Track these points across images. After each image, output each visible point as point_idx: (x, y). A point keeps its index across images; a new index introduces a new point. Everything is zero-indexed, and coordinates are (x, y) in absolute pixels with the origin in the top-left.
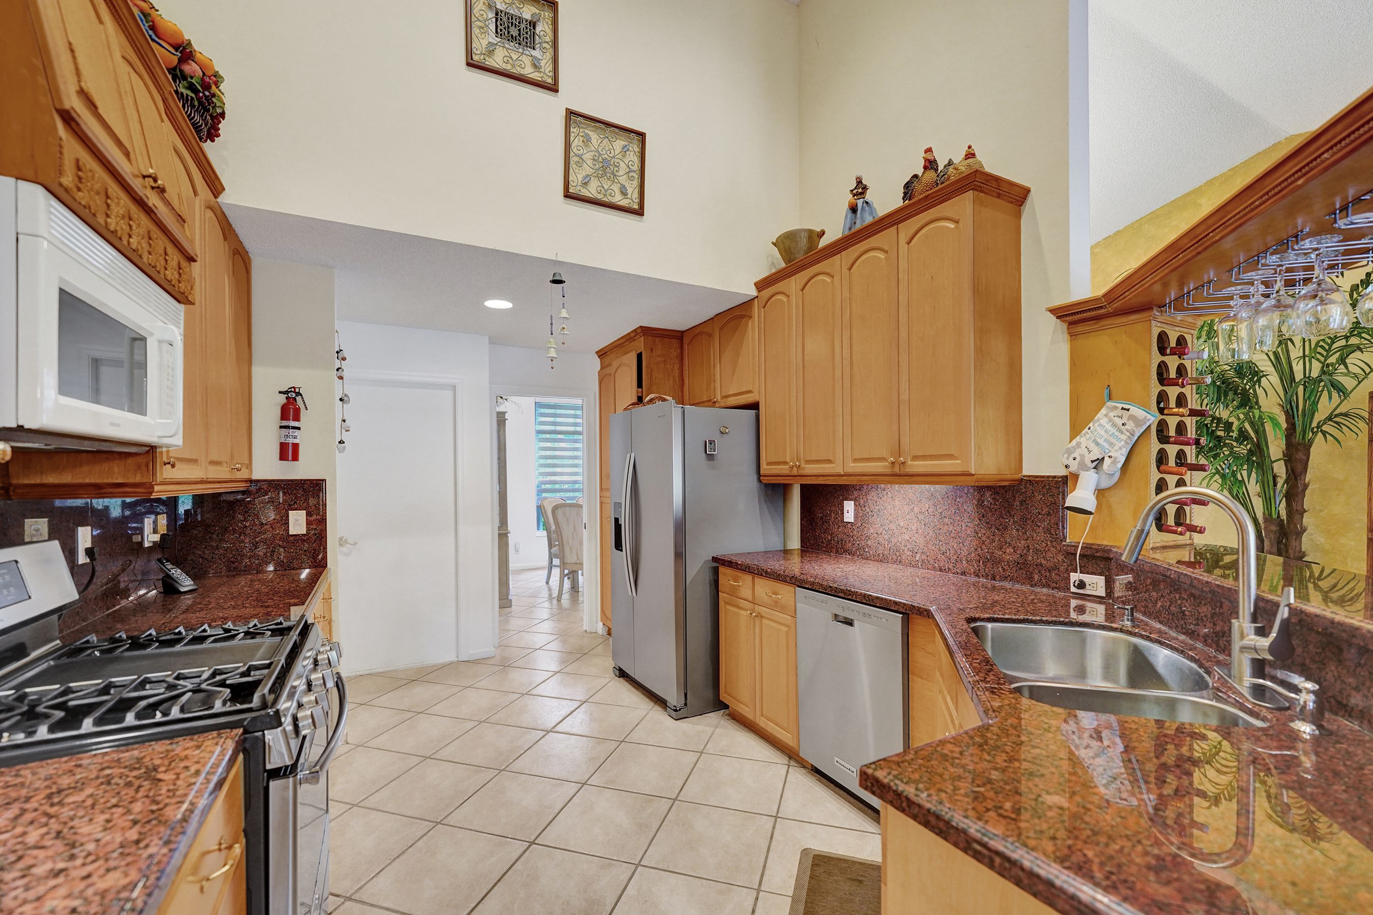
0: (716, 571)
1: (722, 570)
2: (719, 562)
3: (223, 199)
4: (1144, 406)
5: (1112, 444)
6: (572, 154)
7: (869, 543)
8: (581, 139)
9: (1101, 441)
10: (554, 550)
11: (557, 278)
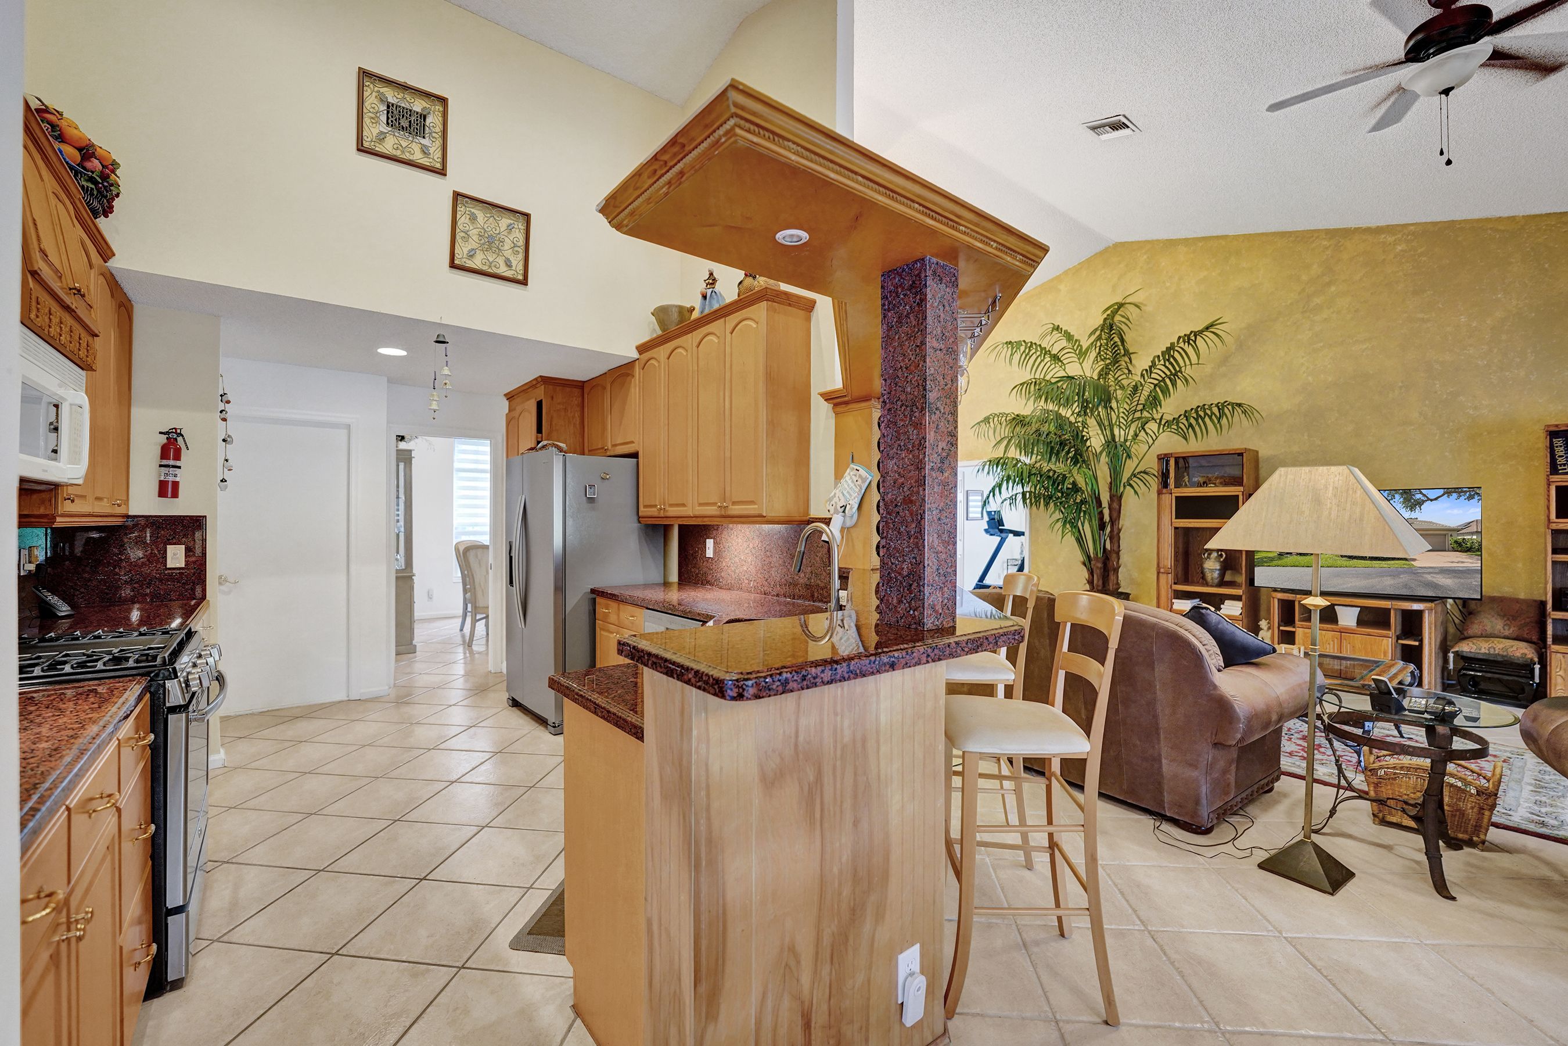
0: (594, 600)
1: (599, 600)
2: (597, 593)
3: (113, 264)
4: (868, 468)
5: (850, 495)
6: (458, 230)
7: (722, 574)
8: (468, 217)
9: (845, 493)
10: (468, 595)
11: (441, 339)
